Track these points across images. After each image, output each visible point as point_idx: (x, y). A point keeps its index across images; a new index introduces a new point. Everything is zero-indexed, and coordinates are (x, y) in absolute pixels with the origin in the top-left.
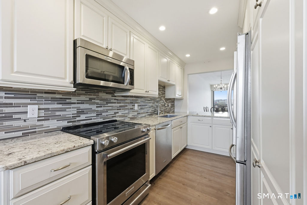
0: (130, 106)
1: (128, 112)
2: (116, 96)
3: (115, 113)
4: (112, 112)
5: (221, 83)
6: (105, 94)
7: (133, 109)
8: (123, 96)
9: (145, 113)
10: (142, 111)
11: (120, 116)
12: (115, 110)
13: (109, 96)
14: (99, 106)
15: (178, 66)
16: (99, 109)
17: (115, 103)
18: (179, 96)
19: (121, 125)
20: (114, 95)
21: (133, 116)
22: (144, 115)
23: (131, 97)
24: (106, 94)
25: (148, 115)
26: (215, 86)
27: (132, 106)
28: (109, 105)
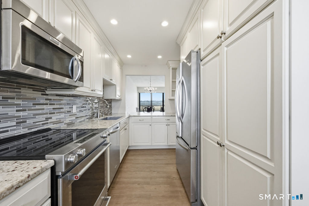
0: (66, 108)
1: (65, 116)
2: (47, 95)
3: (47, 119)
4: (42, 118)
5: (150, 86)
6: (31, 91)
7: (70, 112)
8: (57, 95)
9: (84, 116)
10: (81, 114)
11: (54, 123)
12: (47, 114)
13: (38, 95)
14: (21, 109)
15: (118, 65)
16: (21, 114)
17: (47, 104)
18: (119, 97)
19: (56, 134)
20: (44, 93)
21: (71, 121)
22: (83, 119)
23: (67, 96)
24: (33, 90)
25: (87, 119)
26: (145, 89)
27: (70, 108)
28: (37, 107)
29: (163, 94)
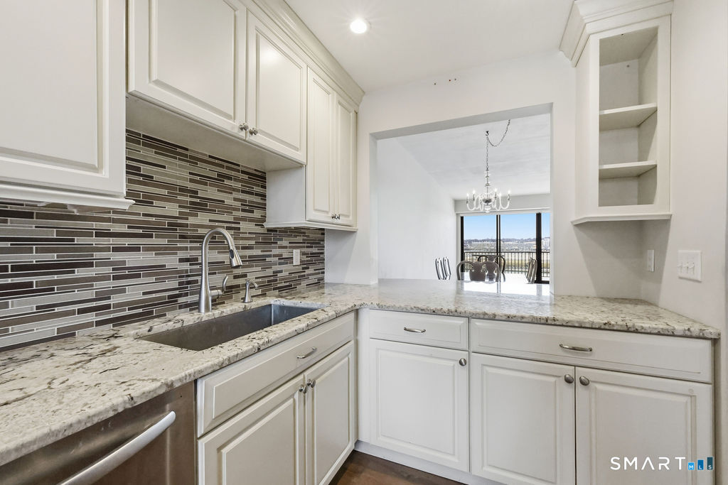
5: (488, 185)
29: (539, 216)
